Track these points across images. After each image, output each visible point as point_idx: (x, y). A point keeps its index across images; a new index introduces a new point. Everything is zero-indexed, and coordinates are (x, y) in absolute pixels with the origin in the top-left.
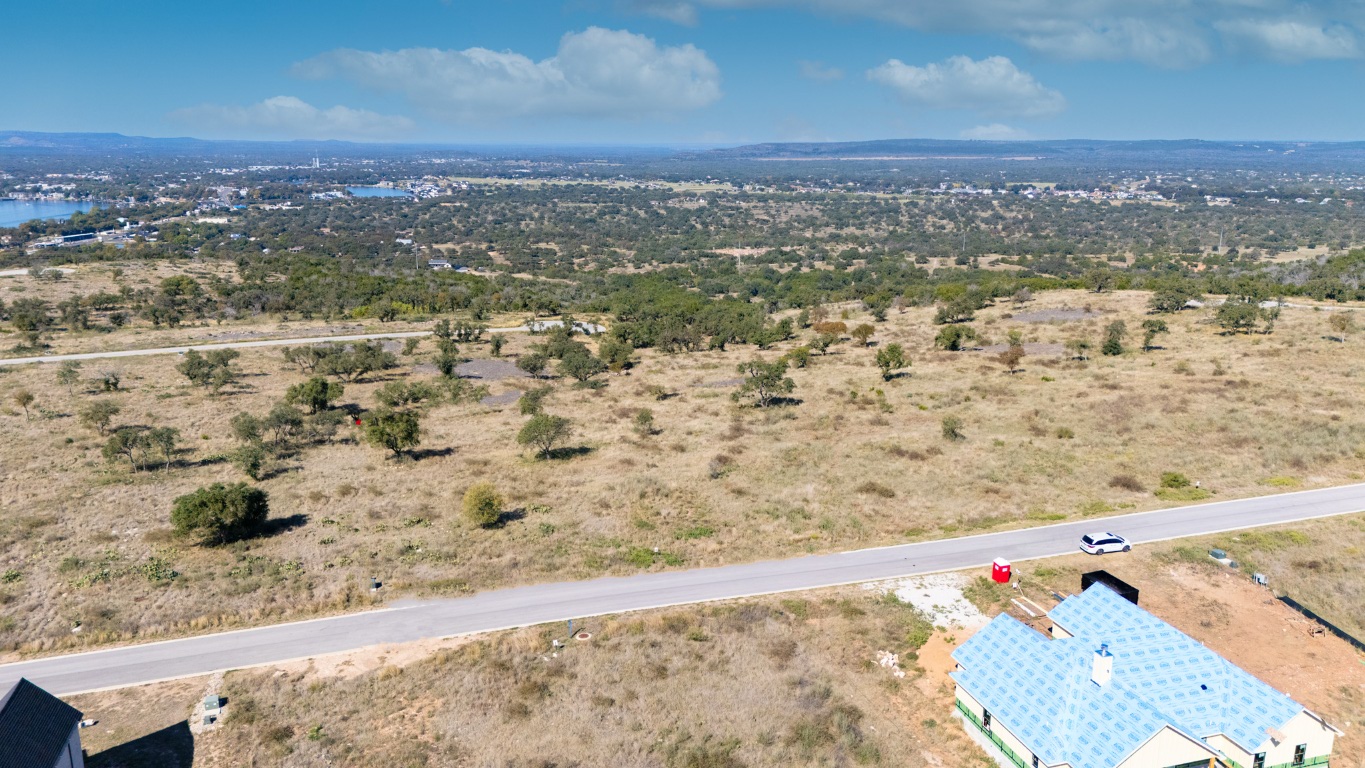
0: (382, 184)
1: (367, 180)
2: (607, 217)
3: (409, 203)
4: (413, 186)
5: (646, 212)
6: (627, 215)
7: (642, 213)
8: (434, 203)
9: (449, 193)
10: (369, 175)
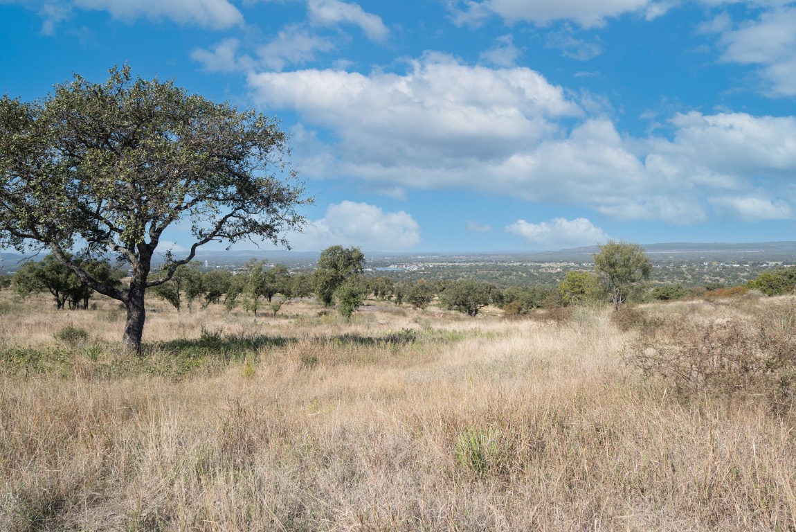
0: (391, 266)
1: (386, 265)
2: (505, 277)
3: (402, 272)
4: (406, 266)
5: (527, 274)
6: (515, 276)
7: (524, 275)
8: (414, 272)
9: (423, 269)
10: (387, 263)
